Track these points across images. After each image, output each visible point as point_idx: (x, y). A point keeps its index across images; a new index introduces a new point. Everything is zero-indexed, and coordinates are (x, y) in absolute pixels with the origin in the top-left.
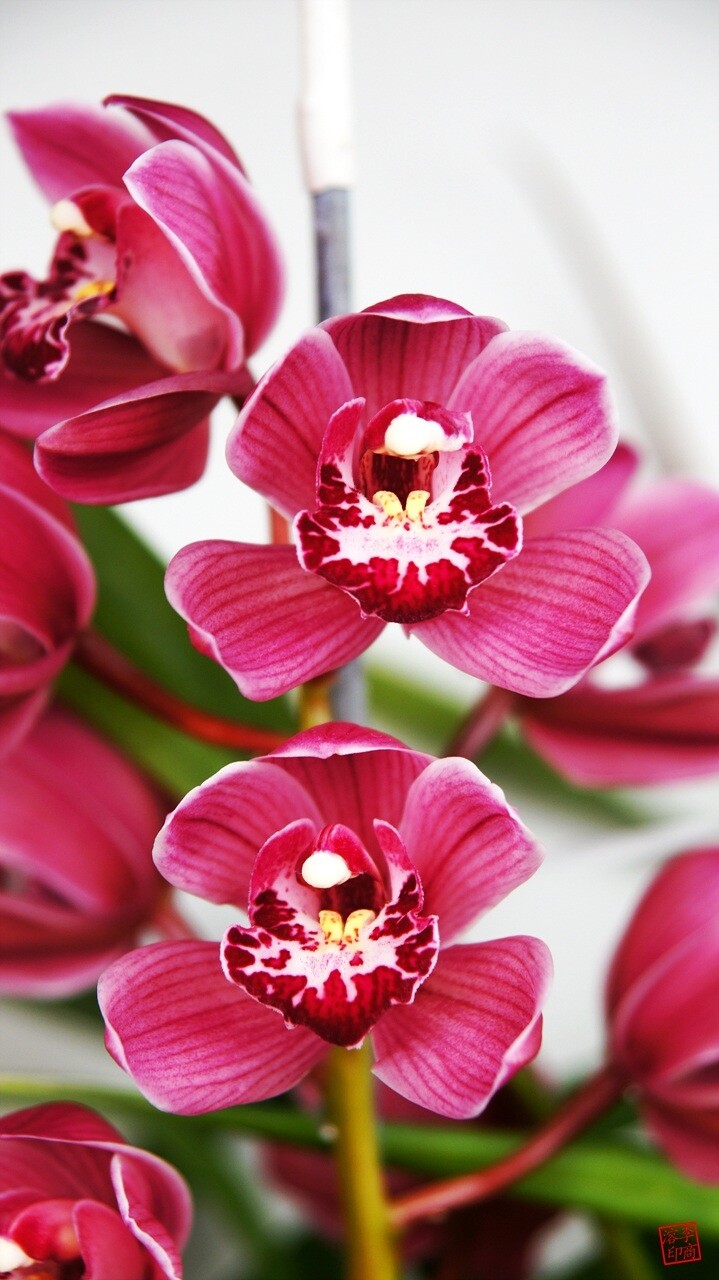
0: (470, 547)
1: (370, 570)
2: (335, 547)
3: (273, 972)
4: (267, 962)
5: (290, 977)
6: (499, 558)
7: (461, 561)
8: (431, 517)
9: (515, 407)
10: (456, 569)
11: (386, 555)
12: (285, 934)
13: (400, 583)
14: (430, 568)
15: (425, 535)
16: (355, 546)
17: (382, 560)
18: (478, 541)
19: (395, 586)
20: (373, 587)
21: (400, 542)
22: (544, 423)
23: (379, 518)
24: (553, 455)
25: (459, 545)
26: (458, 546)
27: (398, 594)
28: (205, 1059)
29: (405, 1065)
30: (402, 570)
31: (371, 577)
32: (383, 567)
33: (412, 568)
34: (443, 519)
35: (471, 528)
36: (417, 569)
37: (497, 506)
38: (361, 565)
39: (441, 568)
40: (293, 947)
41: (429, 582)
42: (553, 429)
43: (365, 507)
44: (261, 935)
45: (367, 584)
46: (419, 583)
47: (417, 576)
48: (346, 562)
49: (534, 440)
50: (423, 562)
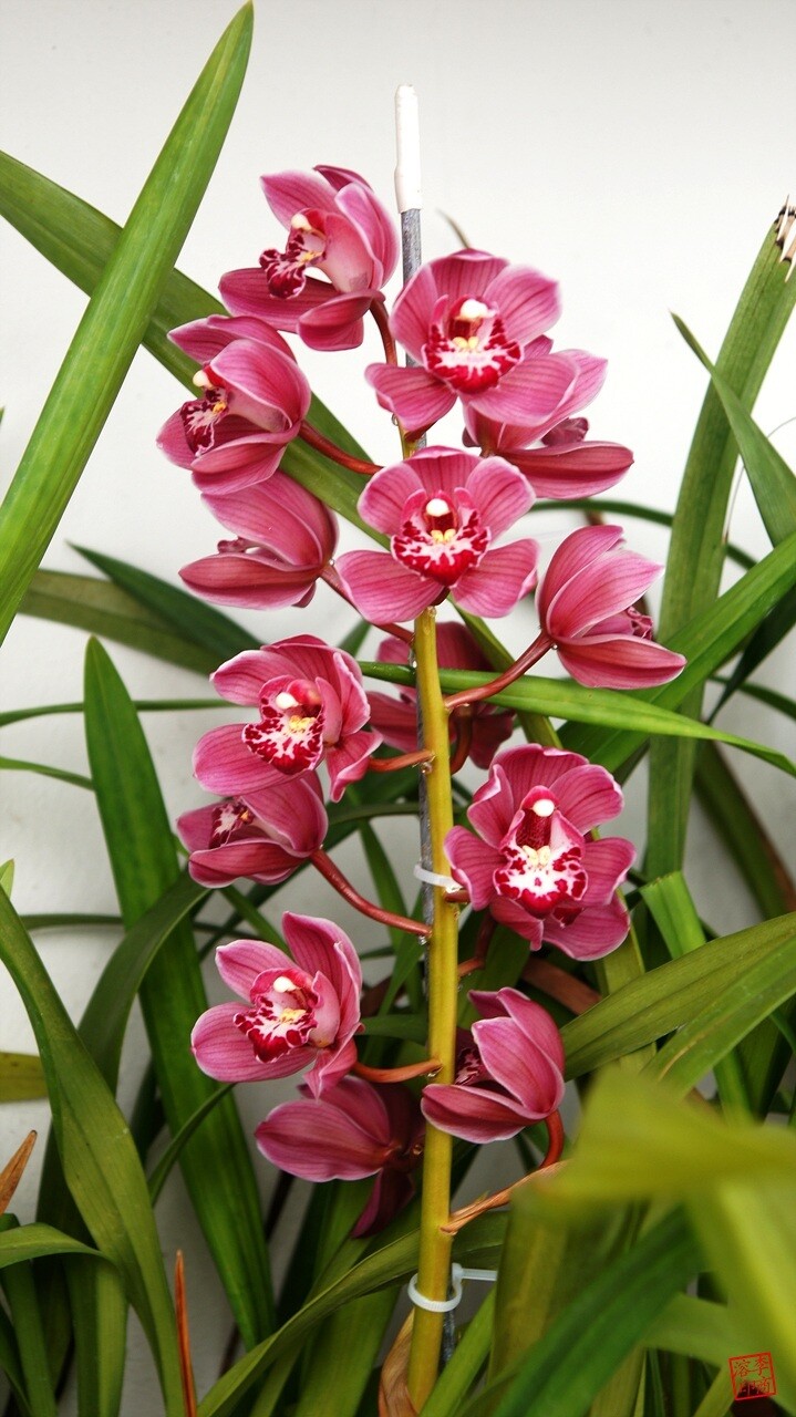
0: (501, 360)
1: (456, 370)
2: (440, 360)
4: (413, 550)
6: (512, 364)
7: (496, 366)
8: (481, 348)
9: (513, 301)
10: (494, 369)
11: (463, 363)
12: (418, 540)
13: (469, 374)
14: (483, 369)
15: (480, 355)
16: (449, 360)
17: (461, 366)
18: (503, 358)
19: (467, 376)
20: (457, 377)
21: (468, 359)
22: (526, 307)
23: (458, 349)
24: (531, 322)
25: (495, 359)
27: (468, 379)
29: (472, 600)
30: (470, 369)
31: (457, 373)
32: (462, 369)
33: (475, 369)
34: (487, 349)
35: (499, 351)
37: (511, 342)
38: (452, 368)
39: (488, 369)
40: (422, 545)
41: (482, 374)
42: (530, 310)
43: (451, 344)
44: (408, 540)
45: (455, 376)
46: (478, 375)
47: (477, 371)
48: (445, 366)
49: (521, 316)
50: (480, 366)
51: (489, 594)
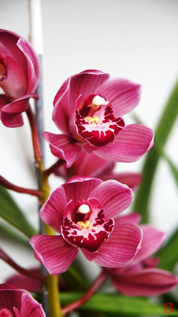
0: (114, 127)
1: (93, 133)
2: (84, 129)
3: (75, 236)
4: (72, 233)
5: (79, 236)
6: (121, 129)
7: (113, 130)
10: (112, 132)
12: (73, 227)
13: (100, 136)
14: (106, 132)
16: (88, 129)
17: (95, 131)
19: (99, 137)
20: (94, 137)
26: (111, 127)
27: (100, 139)
28: (54, 261)
30: (100, 133)
31: (93, 135)
32: (95, 133)
33: (102, 132)
34: (104, 122)
36: (103, 133)
38: (91, 132)
39: (108, 132)
41: (106, 136)
43: (86, 120)
44: (68, 228)
45: (93, 137)
46: (104, 136)
47: (104, 134)
48: (87, 132)
50: (104, 131)
51: (110, 255)
